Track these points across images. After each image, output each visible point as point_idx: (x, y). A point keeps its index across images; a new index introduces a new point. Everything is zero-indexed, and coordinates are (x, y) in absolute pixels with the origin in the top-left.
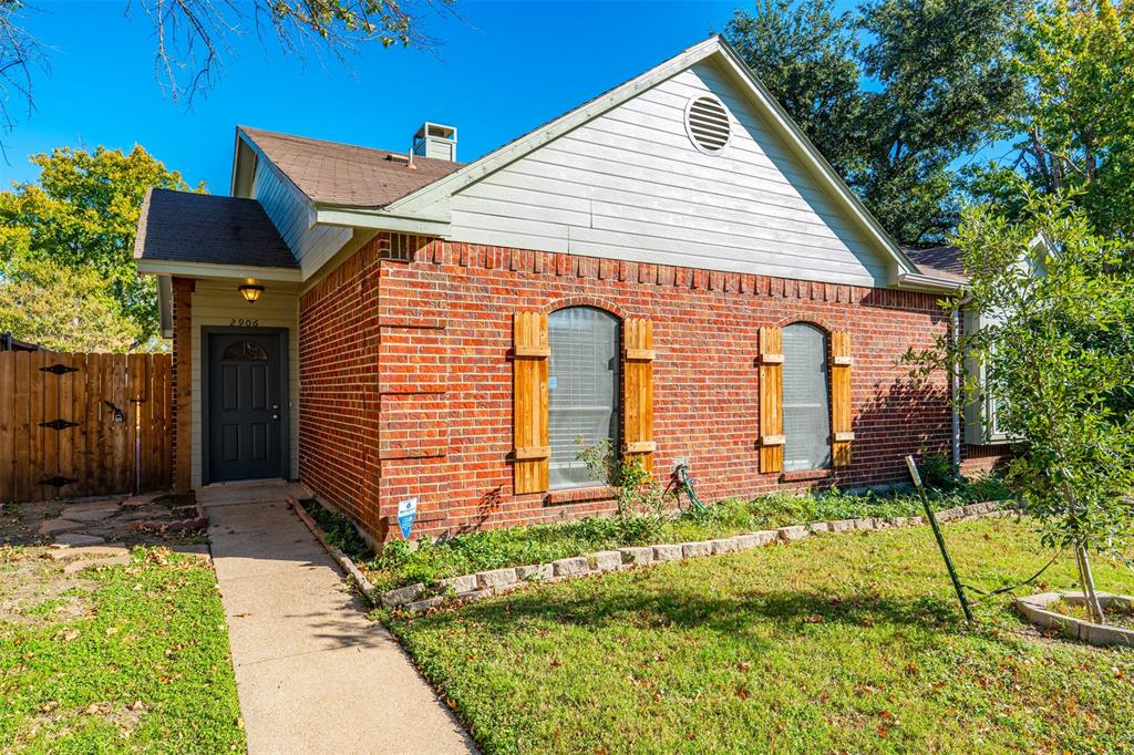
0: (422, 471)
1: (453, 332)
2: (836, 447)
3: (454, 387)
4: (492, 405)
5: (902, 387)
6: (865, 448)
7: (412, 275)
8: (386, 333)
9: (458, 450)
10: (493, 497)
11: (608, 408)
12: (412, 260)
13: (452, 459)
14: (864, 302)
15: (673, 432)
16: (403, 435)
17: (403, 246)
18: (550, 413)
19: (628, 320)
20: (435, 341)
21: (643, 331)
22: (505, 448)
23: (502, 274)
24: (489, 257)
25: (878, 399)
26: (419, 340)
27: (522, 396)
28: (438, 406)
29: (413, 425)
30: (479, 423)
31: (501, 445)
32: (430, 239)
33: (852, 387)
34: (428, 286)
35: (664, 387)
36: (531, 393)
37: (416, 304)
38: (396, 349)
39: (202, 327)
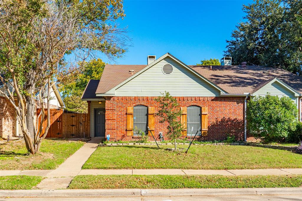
0: (112, 131)
1: (117, 110)
2: (203, 132)
3: (117, 119)
4: (123, 122)
5: (225, 119)
6: (212, 132)
7: (110, 102)
8: (106, 111)
9: (118, 128)
10: (123, 136)
11: (146, 122)
12: (110, 100)
13: (117, 130)
14: (212, 100)
15: (159, 127)
16: (109, 126)
17: (109, 98)
18: (134, 123)
19: (149, 107)
20: (114, 112)
21: (152, 109)
22: (126, 128)
23: (125, 101)
24: (122, 98)
25: (217, 122)
26: (112, 112)
27: (128, 120)
28: (114, 122)
29: (110, 124)
30: (121, 124)
31: (125, 128)
32: (113, 97)
33: (208, 119)
34: (113, 103)
35: (157, 119)
36: (130, 120)
37: (111, 106)
38: (108, 113)
39: (94, 108)
